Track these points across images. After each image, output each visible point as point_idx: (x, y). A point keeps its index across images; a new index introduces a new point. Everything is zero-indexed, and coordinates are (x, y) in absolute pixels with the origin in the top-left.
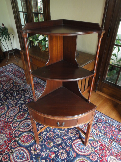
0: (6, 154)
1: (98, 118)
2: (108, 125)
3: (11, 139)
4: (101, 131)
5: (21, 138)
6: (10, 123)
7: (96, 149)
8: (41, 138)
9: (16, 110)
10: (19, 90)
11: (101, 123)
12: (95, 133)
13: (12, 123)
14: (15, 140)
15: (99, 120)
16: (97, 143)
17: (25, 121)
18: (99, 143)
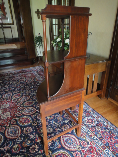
0: (4, 127)
1: (99, 122)
2: (108, 132)
3: (13, 117)
4: (98, 135)
5: (20, 119)
6: (18, 106)
7: (84, 149)
9: (27, 98)
10: (36, 85)
11: (100, 127)
13: (19, 106)
14: (16, 119)
15: (99, 125)
16: (87, 144)
17: (30, 107)
18: (90, 145)
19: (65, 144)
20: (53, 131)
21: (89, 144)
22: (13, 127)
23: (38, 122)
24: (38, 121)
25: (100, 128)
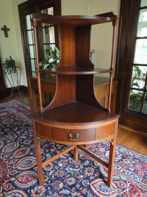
1: (123, 154)
2: (138, 162)
3: (4, 179)
4: (130, 168)
5: (18, 178)
6: (6, 161)
7: (125, 191)
8: (46, 178)
9: (16, 146)
10: (21, 125)
11: (128, 159)
12: (121, 171)
13: (8, 160)
14: (10, 180)
15: (125, 156)
16: (125, 183)
17: (25, 158)
18: (128, 183)
19: (100, 193)
20: (75, 181)
21: (127, 182)
22: (11, 194)
23: (49, 175)
24: (47, 174)
25: (128, 160)
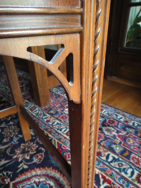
1: (106, 118)
2: (133, 133)
4: (114, 146)
11: (112, 127)
15: (109, 122)
18: (103, 183)
21: (102, 180)
25: (113, 129)
